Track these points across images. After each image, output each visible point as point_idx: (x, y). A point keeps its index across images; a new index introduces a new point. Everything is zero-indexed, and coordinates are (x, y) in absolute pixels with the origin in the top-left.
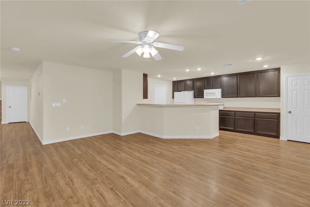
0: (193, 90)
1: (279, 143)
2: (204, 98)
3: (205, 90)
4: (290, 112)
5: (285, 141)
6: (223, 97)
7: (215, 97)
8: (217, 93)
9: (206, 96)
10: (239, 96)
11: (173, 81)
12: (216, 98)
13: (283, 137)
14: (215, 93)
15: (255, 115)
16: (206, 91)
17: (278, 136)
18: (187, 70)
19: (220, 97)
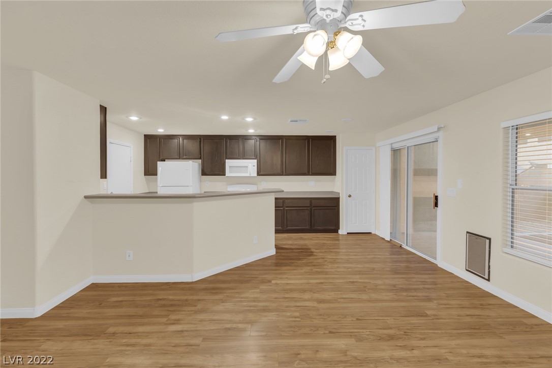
0: (200, 158)
1: (339, 240)
2: (226, 175)
3: (227, 161)
4: (350, 196)
5: (345, 235)
6: (259, 174)
7: (247, 175)
8: (250, 166)
9: (230, 173)
10: (284, 173)
11: (145, 135)
12: (249, 176)
13: (342, 231)
14: (247, 167)
15: (311, 203)
16: (229, 163)
17: (336, 230)
18: (225, 117)
19: (255, 174)
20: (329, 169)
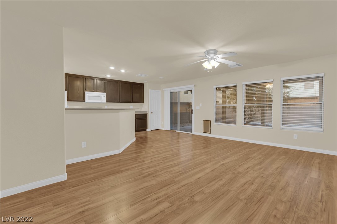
2: (86, 101)
3: (87, 92)
4: (152, 113)
6: (106, 102)
7: (100, 102)
9: (89, 99)
10: (120, 101)
13: (149, 130)
14: (100, 97)
19: (105, 102)
20: (141, 100)
